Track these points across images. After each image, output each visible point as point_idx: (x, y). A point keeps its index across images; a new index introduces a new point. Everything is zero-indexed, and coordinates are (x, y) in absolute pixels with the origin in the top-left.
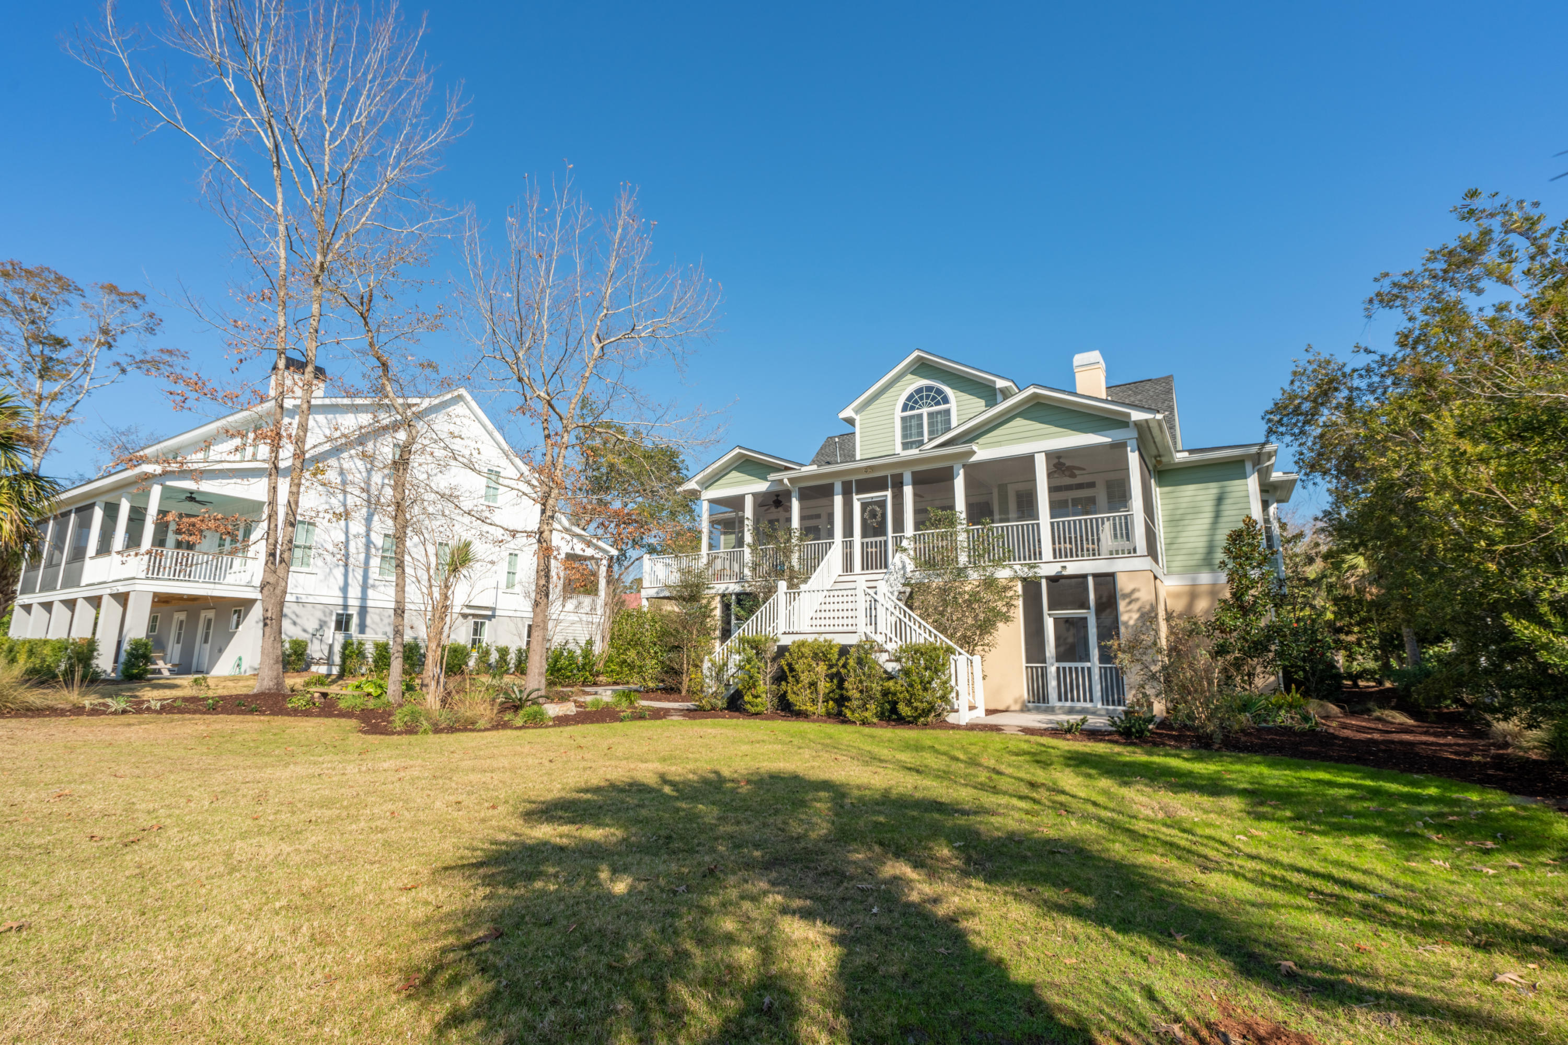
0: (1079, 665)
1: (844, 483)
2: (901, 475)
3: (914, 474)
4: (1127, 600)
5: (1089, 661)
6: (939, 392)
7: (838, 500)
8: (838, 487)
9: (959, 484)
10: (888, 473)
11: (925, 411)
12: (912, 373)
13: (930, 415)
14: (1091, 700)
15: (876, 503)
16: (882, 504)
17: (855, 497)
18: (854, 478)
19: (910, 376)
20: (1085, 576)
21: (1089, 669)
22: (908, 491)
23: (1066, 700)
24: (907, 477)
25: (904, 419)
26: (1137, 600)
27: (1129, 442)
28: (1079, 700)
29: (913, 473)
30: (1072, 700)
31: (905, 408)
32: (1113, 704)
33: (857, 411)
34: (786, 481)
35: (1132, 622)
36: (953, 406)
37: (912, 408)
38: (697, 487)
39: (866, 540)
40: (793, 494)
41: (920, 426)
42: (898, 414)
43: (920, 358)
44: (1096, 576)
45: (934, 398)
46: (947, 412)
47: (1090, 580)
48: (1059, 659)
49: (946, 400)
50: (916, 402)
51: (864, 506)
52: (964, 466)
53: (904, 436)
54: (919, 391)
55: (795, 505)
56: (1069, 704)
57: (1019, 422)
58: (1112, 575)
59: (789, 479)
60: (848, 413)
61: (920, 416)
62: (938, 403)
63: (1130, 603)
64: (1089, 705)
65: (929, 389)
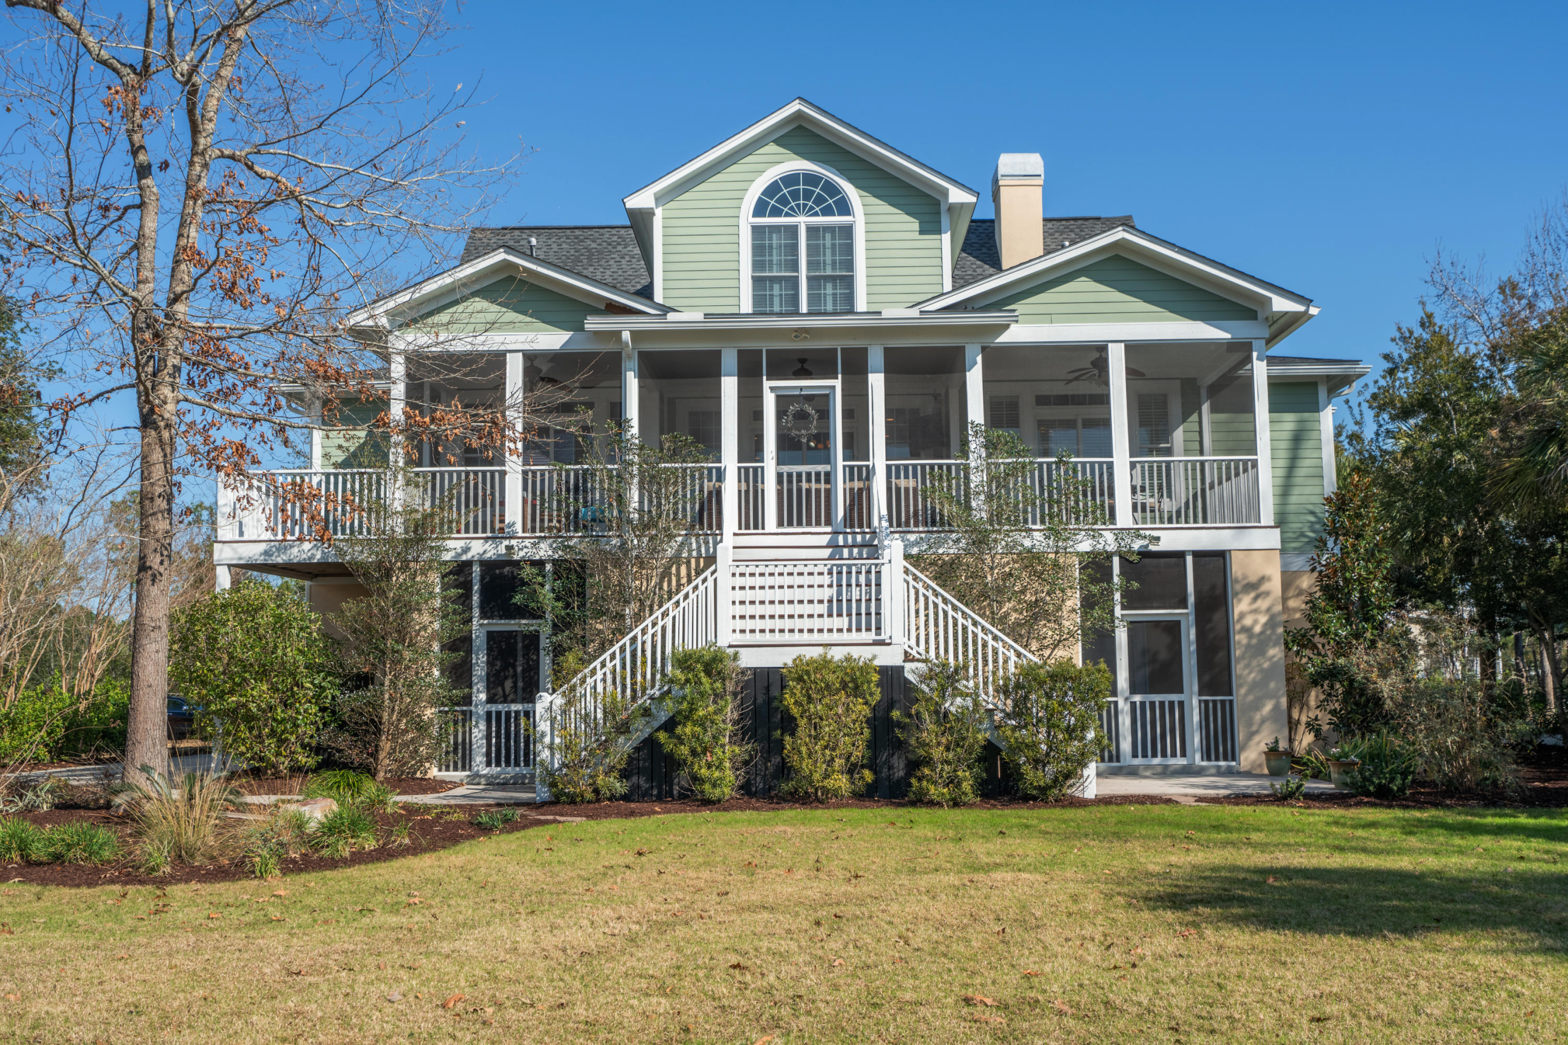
0: (1167, 697)
1: (743, 355)
2: (864, 352)
3: (889, 353)
4: (1252, 595)
5: (1181, 692)
6: (831, 189)
7: (729, 386)
8: (729, 359)
9: (975, 379)
10: (838, 344)
11: (802, 221)
12: (778, 142)
13: (812, 231)
14: (1184, 755)
15: (809, 398)
16: (822, 402)
17: (767, 384)
18: (764, 346)
19: (772, 148)
20: (1181, 555)
21: (1181, 704)
22: (877, 382)
23: (1154, 755)
24: (876, 356)
25: (757, 231)
26: (1267, 594)
27: (1255, 344)
28: (1174, 755)
29: (887, 351)
30: (1164, 755)
31: (760, 209)
32: (1226, 759)
33: (661, 198)
34: (626, 336)
35: (1257, 629)
36: (858, 219)
37: (776, 212)
38: (384, 321)
39: (785, 469)
40: (626, 364)
41: (794, 248)
42: (747, 220)
43: (799, 115)
44: (1197, 555)
45: (819, 200)
46: (847, 231)
47: (1189, 559)
48: (1134, 689)
49: (844, 207)
50: (783, 201)
51: (783, 401)
52: (984, 349)
53: (757, 265)
54: (790, 179)
55: (632, 384)
56: (1157, 761)
57: (1083, 284)
58: (1221, 555)
59: (633, 333)
60: (642, 200)
61: (793, 231)
62: (827, 212)
63: (1256, 599)
64: (1180, 761)
65: (812, 179)
